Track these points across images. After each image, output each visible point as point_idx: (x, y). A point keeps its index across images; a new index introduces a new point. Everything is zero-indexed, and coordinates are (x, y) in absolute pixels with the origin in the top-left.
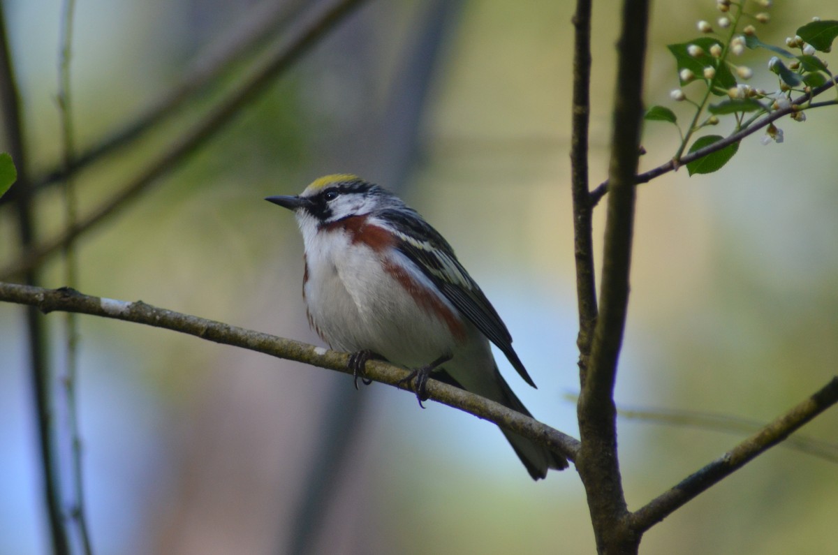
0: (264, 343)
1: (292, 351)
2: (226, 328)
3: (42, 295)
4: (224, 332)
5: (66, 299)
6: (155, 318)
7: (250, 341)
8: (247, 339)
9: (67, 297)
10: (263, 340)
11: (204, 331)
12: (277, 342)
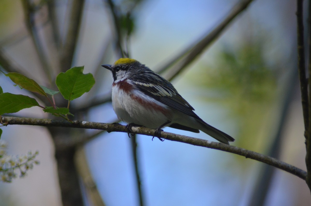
0: (188, 140)
1: (199, 143)
2: (174, 135)
3: (107, 126)
4: (173, 136)
5: (115, 127)
6: (148, 133)
7: (183, 139)
8: (182, 139)
9: (116, 126)
10: (188, 139)
11: (166, 136)
12: (193, 140)
